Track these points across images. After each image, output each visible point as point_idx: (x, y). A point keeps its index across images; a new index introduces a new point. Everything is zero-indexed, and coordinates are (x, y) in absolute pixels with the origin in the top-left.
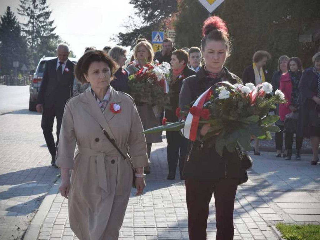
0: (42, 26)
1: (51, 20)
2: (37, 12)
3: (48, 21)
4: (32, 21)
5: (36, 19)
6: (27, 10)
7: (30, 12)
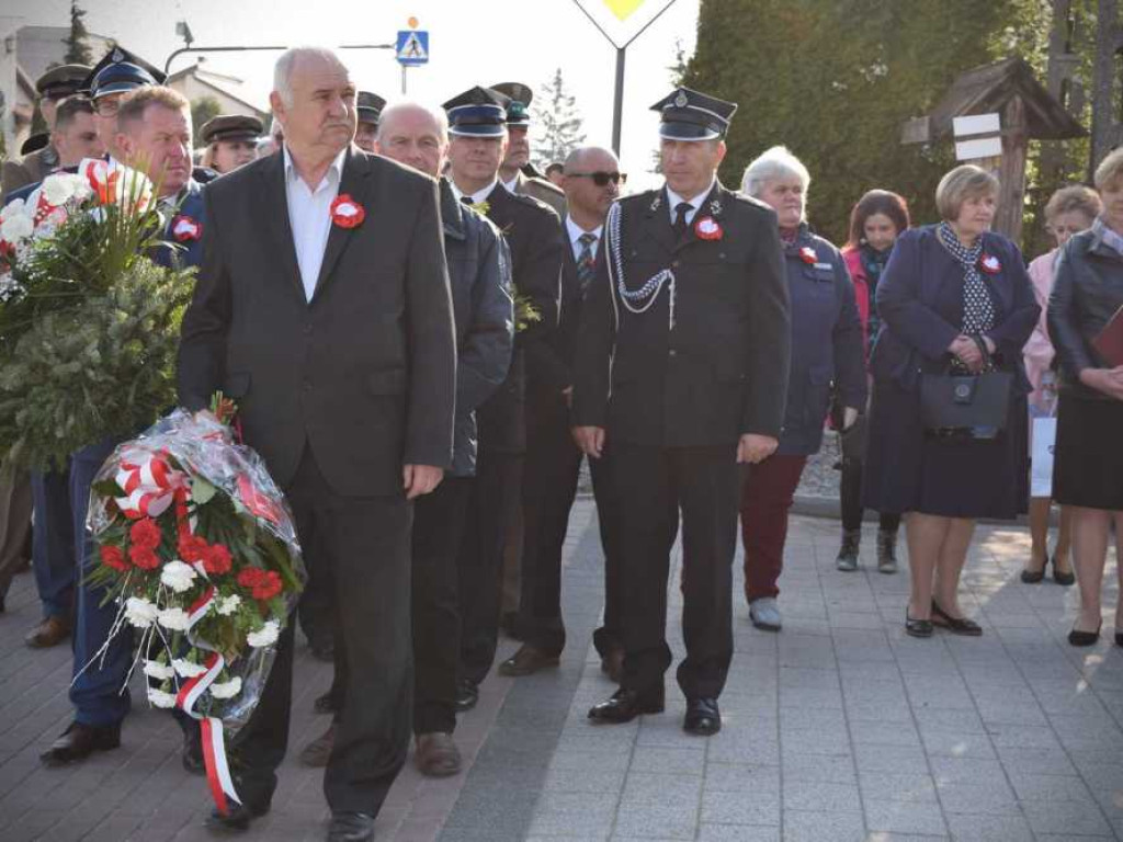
0: (568, 144)
1: (582, 134)
2: (560, 120)
3: (578, 134)
4: (551, 133)
5: (558, 131)
6: (543, 115)
7: (547, 120)
